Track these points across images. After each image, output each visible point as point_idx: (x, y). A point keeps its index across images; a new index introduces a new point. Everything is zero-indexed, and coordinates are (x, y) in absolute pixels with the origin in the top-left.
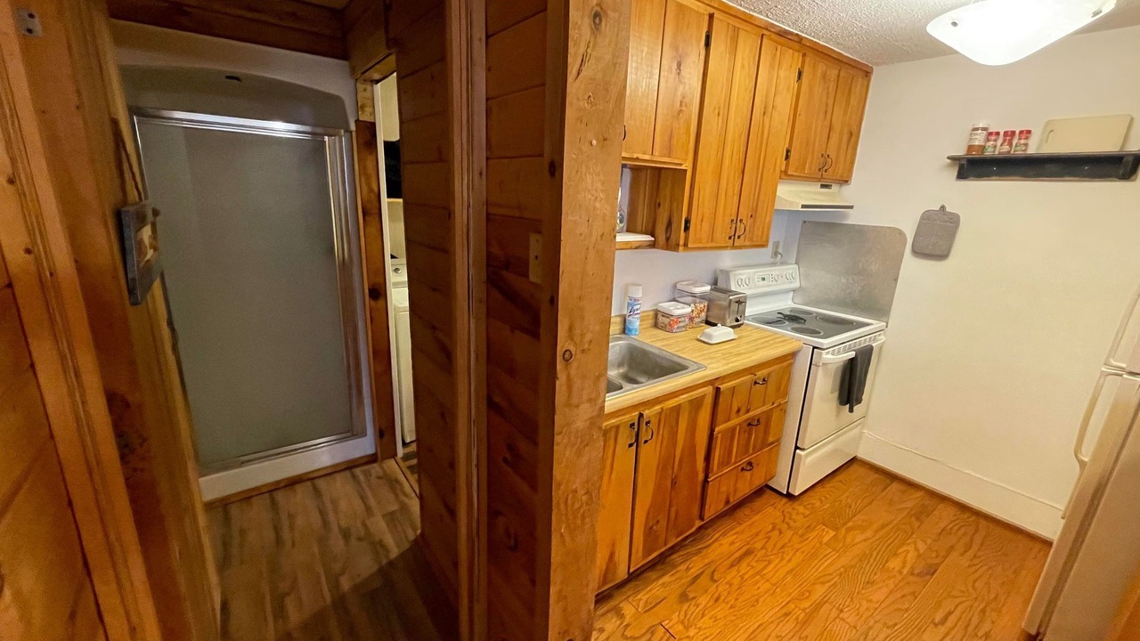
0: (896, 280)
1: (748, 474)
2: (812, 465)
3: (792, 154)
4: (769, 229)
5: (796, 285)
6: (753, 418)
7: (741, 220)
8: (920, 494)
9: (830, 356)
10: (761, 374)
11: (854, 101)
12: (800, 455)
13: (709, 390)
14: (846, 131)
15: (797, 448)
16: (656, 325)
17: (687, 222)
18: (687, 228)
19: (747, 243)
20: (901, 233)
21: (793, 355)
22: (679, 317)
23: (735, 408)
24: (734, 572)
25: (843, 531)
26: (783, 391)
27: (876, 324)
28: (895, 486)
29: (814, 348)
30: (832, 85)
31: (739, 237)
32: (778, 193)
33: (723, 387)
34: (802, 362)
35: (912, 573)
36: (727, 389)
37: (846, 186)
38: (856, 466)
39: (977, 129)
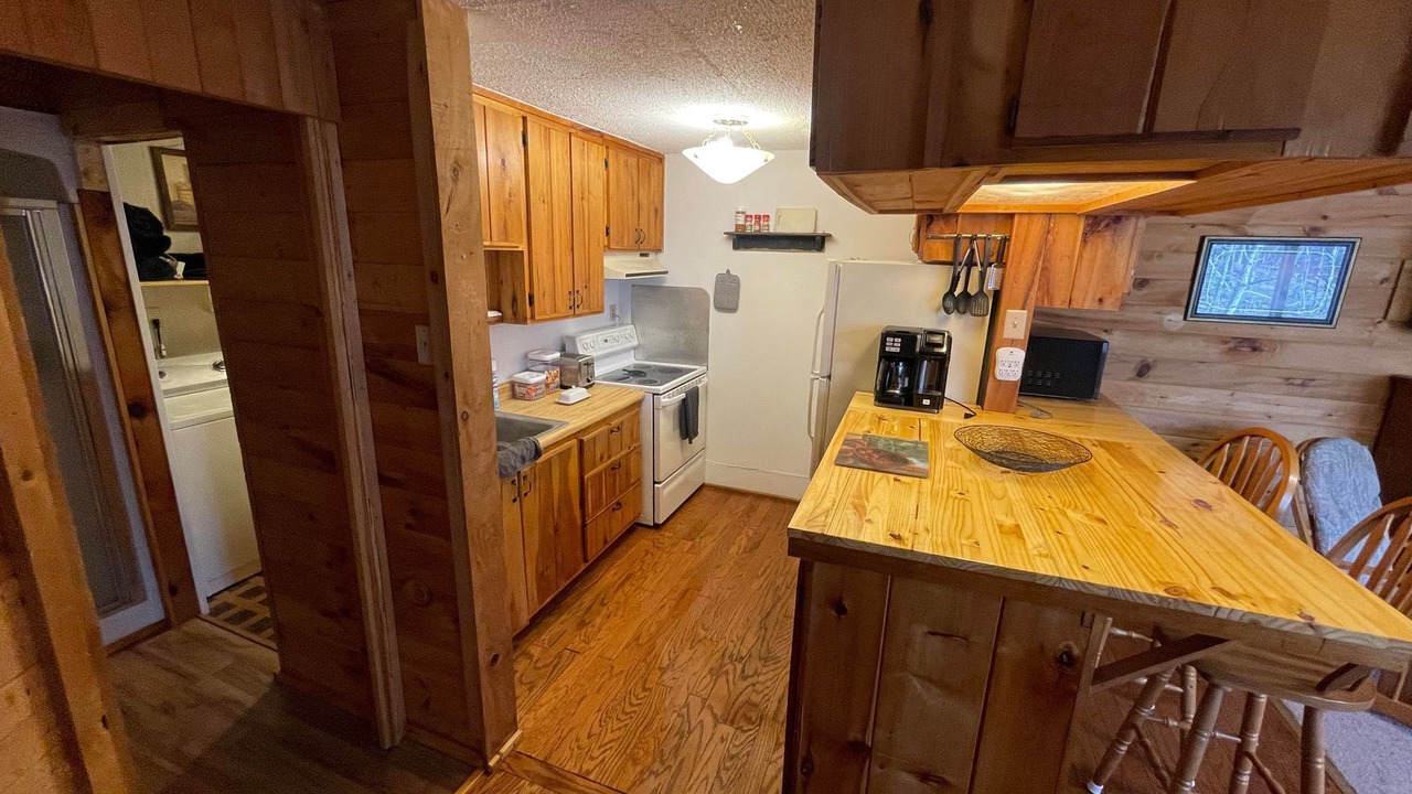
0: (708, 331)
1: (618, 513)
2: (667, 495)
3: (611, 231)
4: (602, 298)
5: (636, 343)
6: (614, 463)
7: (578, 291)
8: (747, 500)
9: (667, 399)
10: (615, 423)
11: (654, 182)
12: (659, 488)
13: (574, 441)
14: (652, 208)
15: (655, 483)
16: (514, 396)
17: (531, 298)
18: (531, 303)
19: (586, 311)
20: (706, 293)
21: (638, 404)
22: (537, 384)
23: (598, 457)
24: (620, 593)
25: (698, 540)
26: (636, 437)
27: (700, 369)
28: (733, 498)
29: (654, 394)
30: (634, 171)
31: (578, 306)
32: (605, 264)
33: (585, 438)
34: (647, 407)
35: (744, 552)
36: (589, 440)
37: (660, 255)
38: (704, 490)
39: (739, 213)
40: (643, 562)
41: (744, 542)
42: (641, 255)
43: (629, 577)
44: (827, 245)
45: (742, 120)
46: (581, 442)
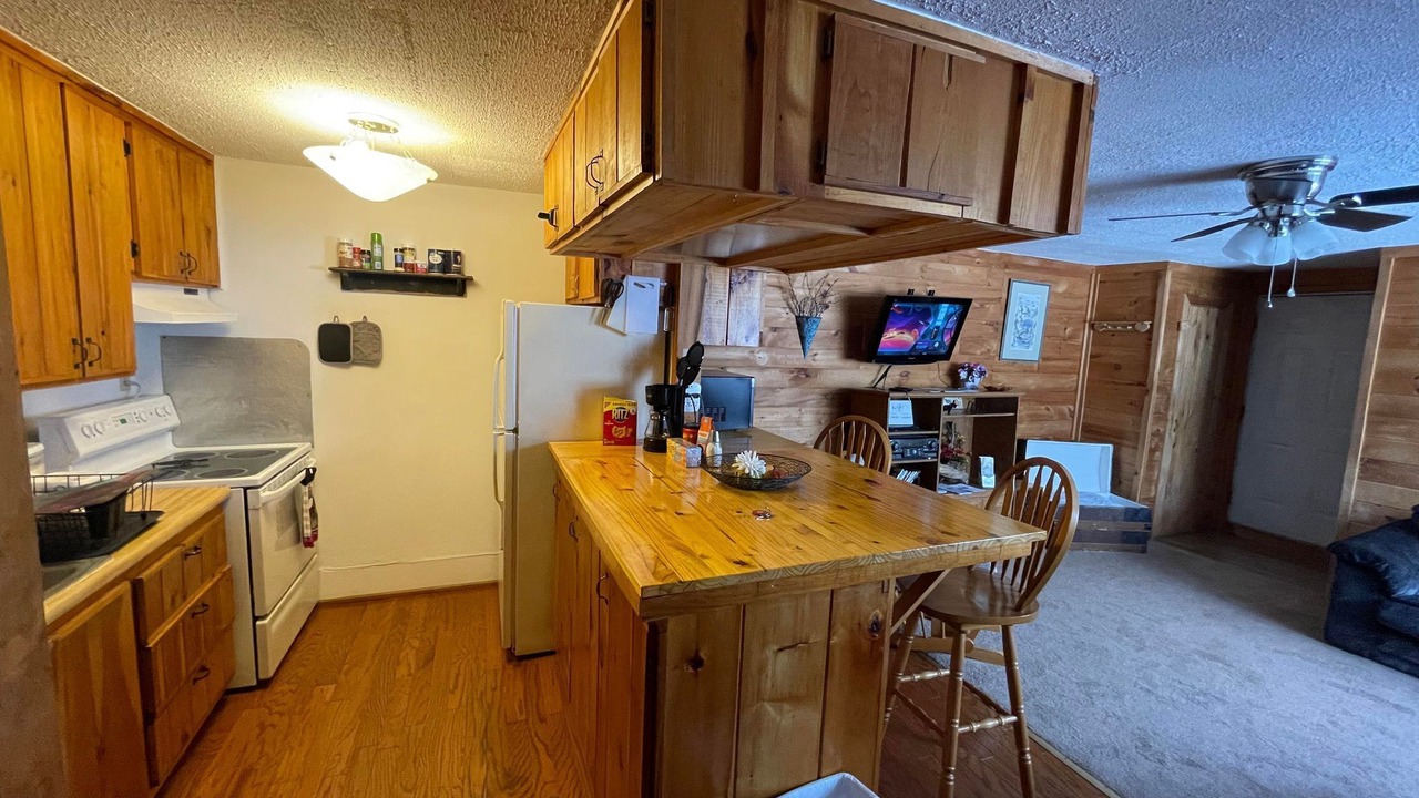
0: (309, 395)
1: (202, 683)
2: (277, 632)
3: (143, 250)
4: (132, 349)
5: (174, 421)
6: (195, 605)
7: (89, 340)
8: (392, 606)
9: (268, 493)
10: (190, 541)
11: (202, 189)
12: (263, 625)
13: (125, 586)
14: (202, 228)
15: (255, 619)
19: (106, 371)
20: (300, 345)
21: (220, 508)
23: (167, 600)
25: (342, 677)
26: (221, 556)
27: (301, 447)
28: (371, 609)
29: (246, 489)
30: (173, 169)
31: (91, 364)
32: (134, 301)
33: (144, 576)
34: (235, 512)
35: (418, 669)
36: (150, 578)
37: (215, 293)
38: (322, 612)
39: (343, 244)
40: (263, 741)
41: (412, 655)
42: (187, 291)
44: (470, 291)
45: (392, 126)
46: (137, 587)
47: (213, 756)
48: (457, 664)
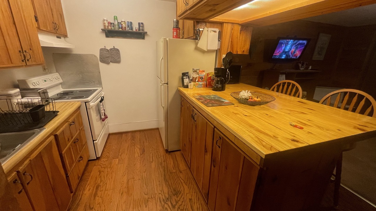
0: (100, 72)
1: (82, 161)
2: (101, 142)
3: (39, 20)
5: (61, 81)
6: (75, 139)
7: (25, 51)
8: (130, 134)
9: (92, 104)
10: (71, 120)
12: (96, 143)
13: (52, 137)
14: (58, 13)
15: (93, 141)
19: (34, 63)
20: (95, 56)
21: (79, 108)
23: (67, 139)
25: (120, 157)
26: (81, 124)
27: (99, 89)
28: (124, 135)
29: (85, 103)
31: (28, 60)
33: (58, 133)
34: (83, 110)
35: (141, 154)
36: (61, 133)
37: (66, 39)
38: (111, 136)
39: (105, 20)
40: (101, 177)
41: (138, 150)
42: (58, 37)
43: (97, 188)
44: (146, 37)
46: (56, 136)
47: (88, 181)
48: (152, 153)
